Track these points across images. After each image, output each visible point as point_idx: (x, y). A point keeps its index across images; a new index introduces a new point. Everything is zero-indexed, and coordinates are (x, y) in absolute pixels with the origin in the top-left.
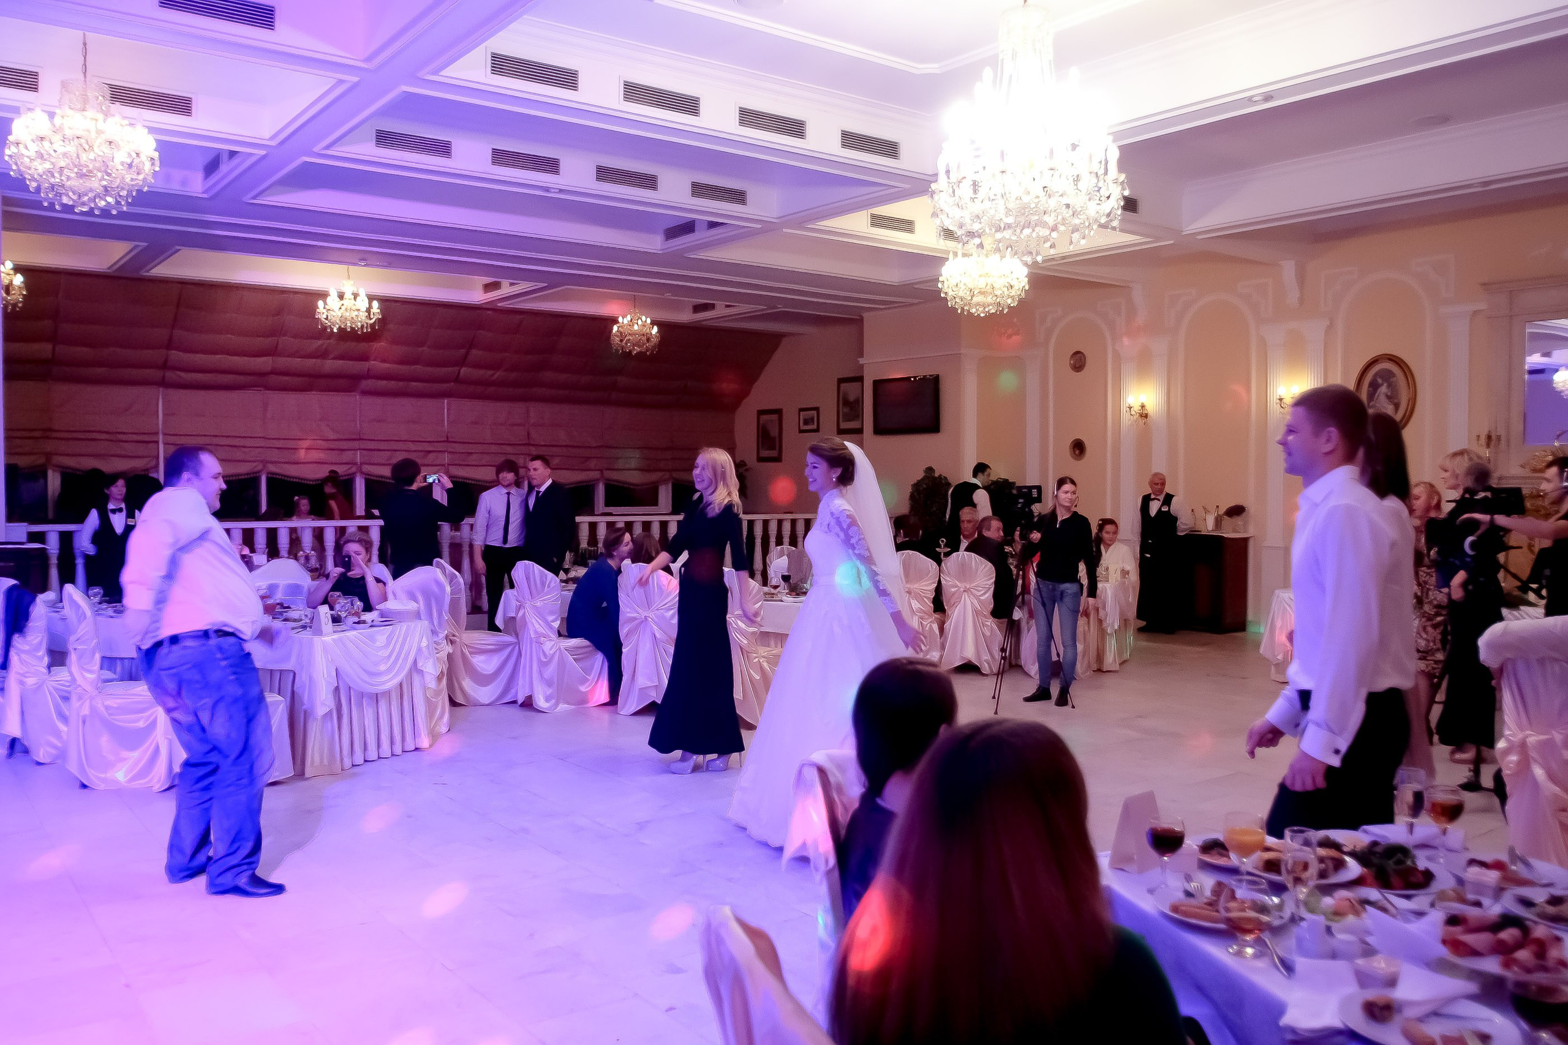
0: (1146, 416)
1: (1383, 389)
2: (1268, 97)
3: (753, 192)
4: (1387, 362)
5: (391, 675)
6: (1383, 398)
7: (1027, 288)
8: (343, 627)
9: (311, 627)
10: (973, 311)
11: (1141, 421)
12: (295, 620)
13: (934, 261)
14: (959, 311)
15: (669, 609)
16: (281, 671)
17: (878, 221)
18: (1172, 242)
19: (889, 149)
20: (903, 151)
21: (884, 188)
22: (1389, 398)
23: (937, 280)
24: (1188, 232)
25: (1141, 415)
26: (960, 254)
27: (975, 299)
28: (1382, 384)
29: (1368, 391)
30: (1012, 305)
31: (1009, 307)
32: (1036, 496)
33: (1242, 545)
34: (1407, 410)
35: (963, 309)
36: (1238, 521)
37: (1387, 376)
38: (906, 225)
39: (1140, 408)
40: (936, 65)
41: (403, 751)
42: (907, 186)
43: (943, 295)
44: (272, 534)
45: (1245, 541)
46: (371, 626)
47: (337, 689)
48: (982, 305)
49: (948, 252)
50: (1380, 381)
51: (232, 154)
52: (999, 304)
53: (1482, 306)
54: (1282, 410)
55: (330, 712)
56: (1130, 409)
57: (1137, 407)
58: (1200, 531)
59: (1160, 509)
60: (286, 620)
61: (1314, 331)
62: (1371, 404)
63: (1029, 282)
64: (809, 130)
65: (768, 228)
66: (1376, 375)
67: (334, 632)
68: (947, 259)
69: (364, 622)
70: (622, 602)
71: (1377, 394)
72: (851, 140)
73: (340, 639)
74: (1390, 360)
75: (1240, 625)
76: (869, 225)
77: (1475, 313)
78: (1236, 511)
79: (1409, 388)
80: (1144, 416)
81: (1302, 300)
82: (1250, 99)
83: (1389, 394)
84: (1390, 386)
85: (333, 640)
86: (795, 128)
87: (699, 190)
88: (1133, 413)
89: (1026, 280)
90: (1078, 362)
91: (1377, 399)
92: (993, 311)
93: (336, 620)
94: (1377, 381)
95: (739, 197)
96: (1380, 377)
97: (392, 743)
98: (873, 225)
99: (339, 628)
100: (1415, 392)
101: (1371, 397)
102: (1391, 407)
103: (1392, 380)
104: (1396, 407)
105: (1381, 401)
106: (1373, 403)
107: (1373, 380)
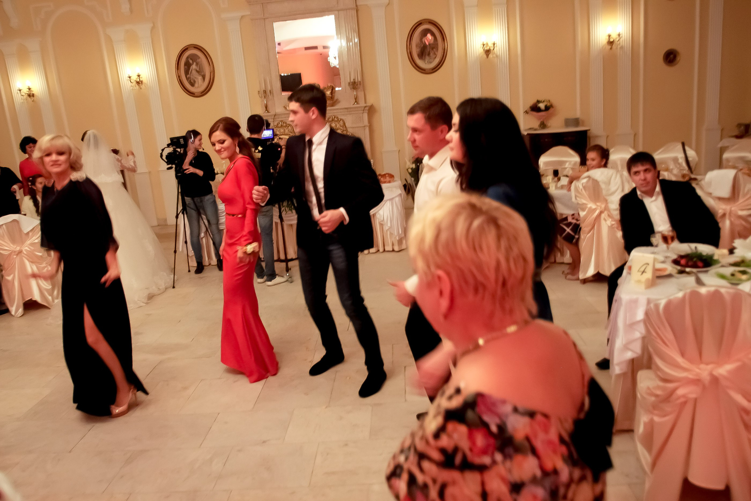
0: (33, 95)
1: (194, 66)
4: (194, 49)
6: (194, 72)
11: (30, 99)
22: (197, 71)
25: (29, 96)
28: (193, 64)
29: (184, 68)
34: (210, 79)
37: (194, 58)
39: (28, 90)
50: (191, 61)
53: (247, 13)
54: (131, 84)
56: (20, 92)
57: (25, 90)
61: (143, 30)
62: (187, 77)
66: (187, 58)
71: (190, 70)
74: (195, 47)
77: (242, 17)
79: (210, 65)
80: (31, 95)
81: (131, 11)
83: (198, 69)
84: (197, 64)
88: (23, 94)
91: (191, 73)
94: (189, 61)
96: (191, 59)
100: (214, 67)
101: (187, 72)
102: (200, 78)
103: (198, 60)
104: (204, 77)
105: (194, 74)
106: (188, 76)
107: (187, 61)
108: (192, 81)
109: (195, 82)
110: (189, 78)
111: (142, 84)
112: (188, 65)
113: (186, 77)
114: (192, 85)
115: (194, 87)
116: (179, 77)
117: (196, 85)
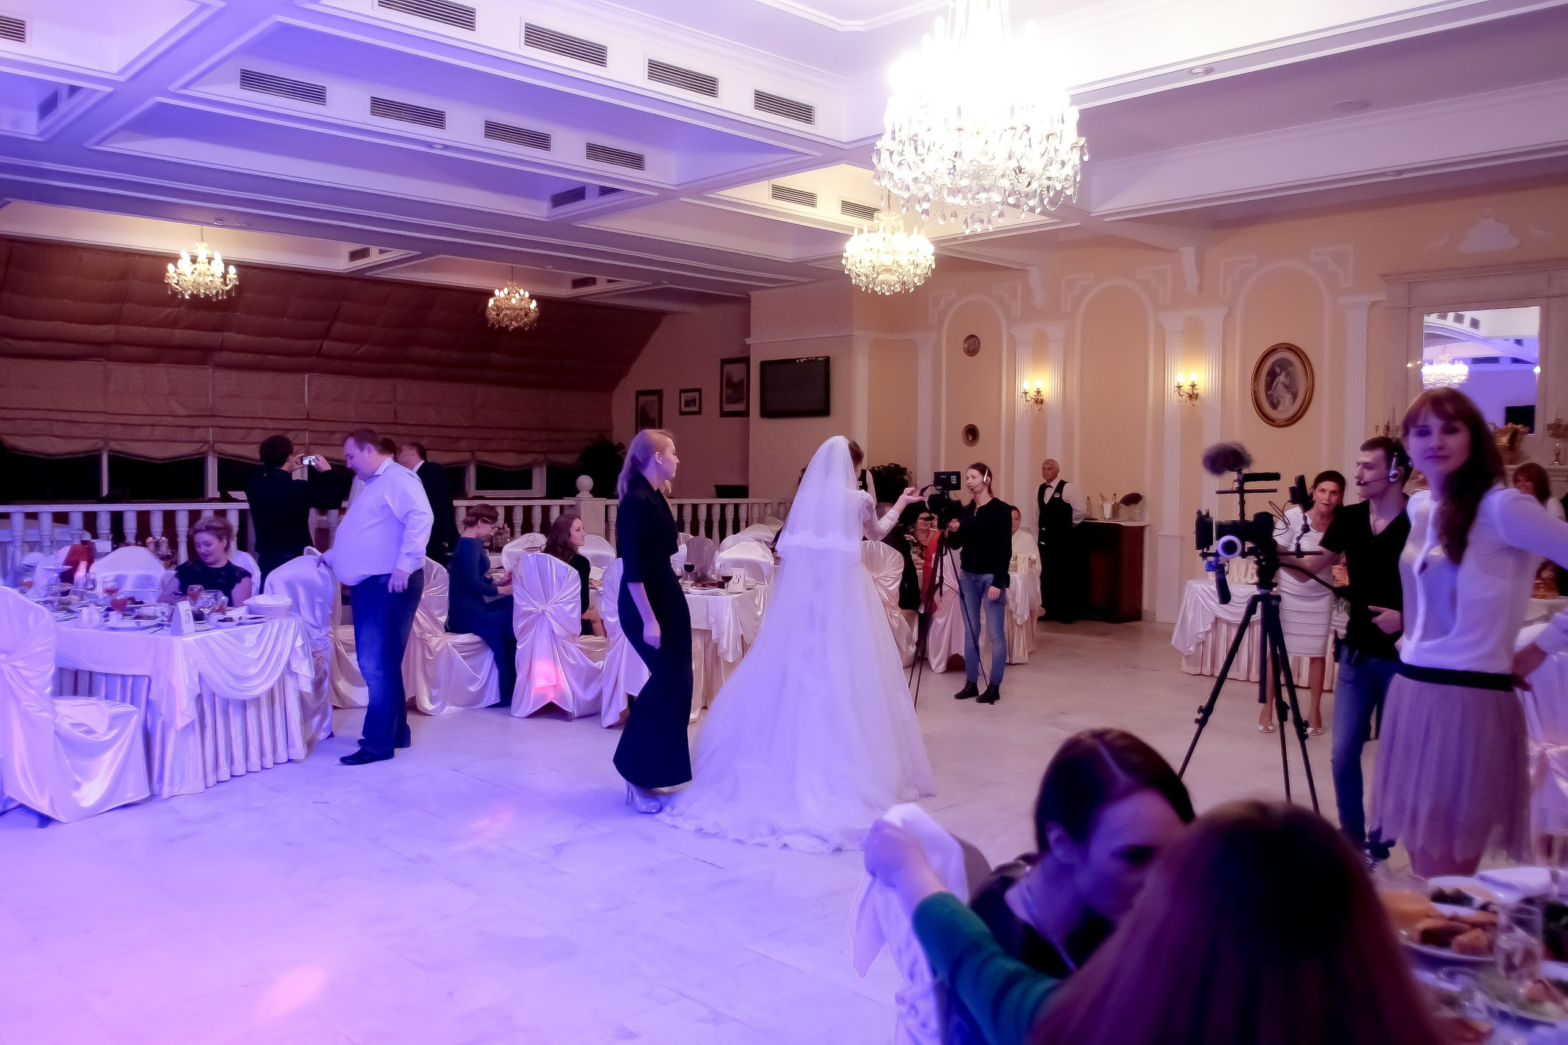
0: (1042, 402)
1: (1282, 378)
2: (1209, 70)
3: (652, 156)
5: (264, 678)
6: (1280, 387)
7: (933, 266)
8: (207, 626)
9: (169, 626)
10: (878, 289)
11: (1036, 407)
12: (149, 618)
13: (836, 238)
14: (863, 290)
15: (568, 603)
16: (134, 676)
17: (780, 193)
18: (1078, 224)
19: (804, 112)
20: (819, 115)
21: (792, 156)
22: (1285, 386)
23: (841, 257)
24: (1096, 214)
25: (1037, 402)
26: (865, 230)
27: (881, 277)
28: (1281, 374)
29: (1266, 379)
30: (918, 284)
31: (916, 287)
32: (955, 483)
33: (1137, 534)
35: (867, 288)
36: (1135, 509)
37: (1284, 364)
38: (808, 199)
39: (1036, 394)
40: (862, 23)
41: (275, 764)
42: (819, 154)
43: (846, 272)
44: (117, 519)
45: (1142, 529)
46: (240, 624)
47: (200, 698)
48: (888, 283)
49: (852, 229)
50: (1278, 370)
51: (73, 90)
52: (904, 283)
53: (1381, 297)
54: (1180, 398)
55: (192, 723)
56: (1026, 396)
57: (1032, 393)
58: (1097, 520)
59: (1053, 496)
60: (138, 617)
61: (1212, 318)
63: (936, 260)
64: (722, 88)
65: (665, 195)
66: (1274, 364)
67: (196, 631)
68: (851, 236)
69: (231, 620)
70: (517, 594)
71: (1275, 384)
72: (764, 100)
73: (203, 641)
74: (1288, 348)
75: (1136, 615)
76: (771, 196)
77: (1374, 303)
78: (1133, 499)
79: (1307, 378)
80: (1039, 401)
81: (1200, 289)
82: (1190, 72)
83: (1287, 384)
84: (1287, 375)
85: (195, 640)
86: (706, 85)
87: (595, 152)
88: (1029, 399)
89: (933, 258)
90: (972, 346)
91: (1275, 388)
92: (899, 290)
93: (198, 617)
94: (1275, 369)
95: (636, 161)
96: (1279, 366)
97: (262, 754)
98: (775, 196)
99: (201, 627)
100: (1313, 382)
101: (1269, 386)
102: (1288, 397)
103: (1290, 369)
104: (1295, 396)
105: (1279, 390)
106: (1270, 392)
107: (1271, 368)
108: (1275, 401)
109: (1279, 402)
110: (1271, 395)
111: (1196, 399)
112: (1272, 375)
113: (1266, 394)
114: (1274, 406)
115: (1276, 411)
116: (1255, 392)
117: (1280, 408)
